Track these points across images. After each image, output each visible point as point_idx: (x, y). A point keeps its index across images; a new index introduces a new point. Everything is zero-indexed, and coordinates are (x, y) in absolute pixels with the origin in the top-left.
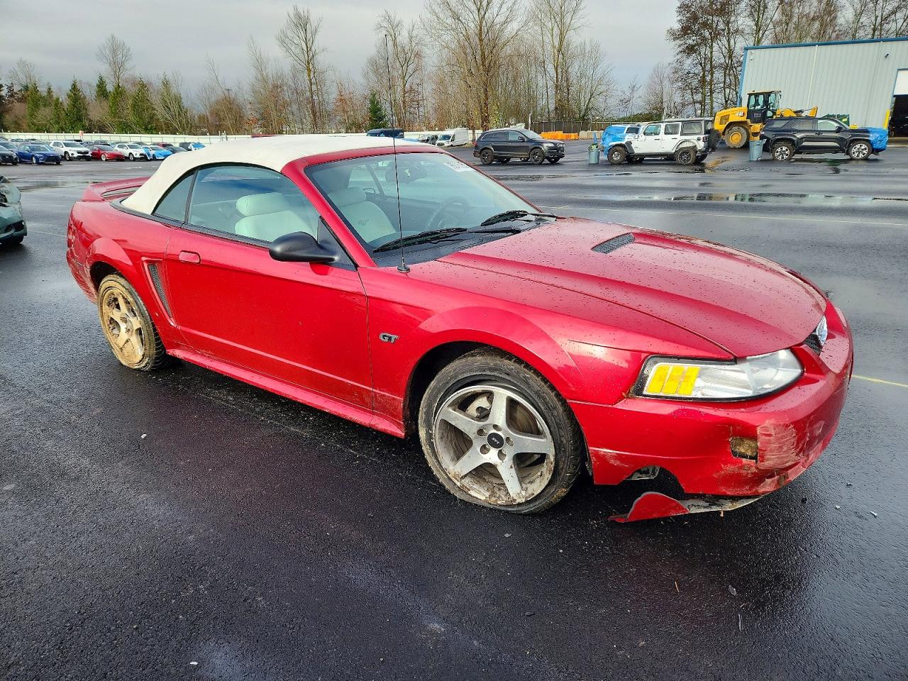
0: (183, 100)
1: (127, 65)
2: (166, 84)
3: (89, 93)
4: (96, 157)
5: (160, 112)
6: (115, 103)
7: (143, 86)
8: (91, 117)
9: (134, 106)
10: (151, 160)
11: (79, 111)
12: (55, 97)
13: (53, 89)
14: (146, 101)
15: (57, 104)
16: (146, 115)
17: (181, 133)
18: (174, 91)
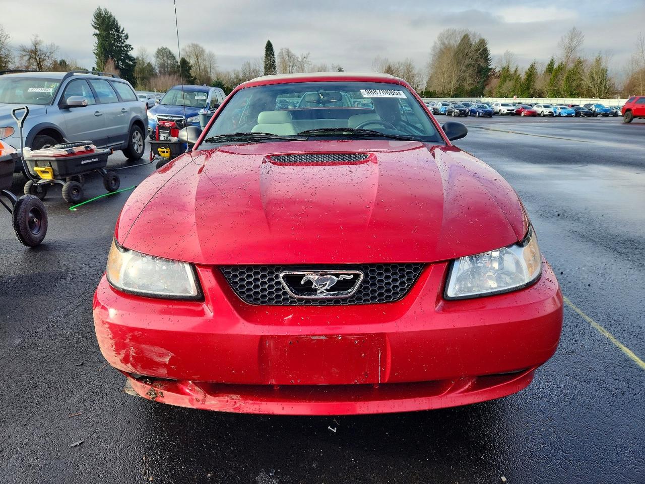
0: (608, 72)
1: (578, 48)
2: (598, 61)
3: (541, 70)
4: (518, 113)
5: (586, 82)
6: (556, 76)
7: (580, 62)
8: (535, 87)
9: (568, 78)
10: (556, 116)
11: (530, 82)
12: (518, 74)
13: (519, 68)
14: (578, 74)
15: (518, 78)
16: (575, 83)
17: (597, 97)
18: (603, 65)
